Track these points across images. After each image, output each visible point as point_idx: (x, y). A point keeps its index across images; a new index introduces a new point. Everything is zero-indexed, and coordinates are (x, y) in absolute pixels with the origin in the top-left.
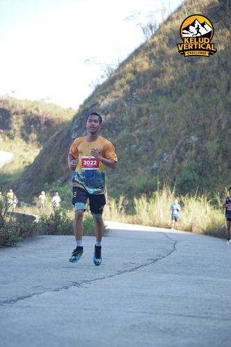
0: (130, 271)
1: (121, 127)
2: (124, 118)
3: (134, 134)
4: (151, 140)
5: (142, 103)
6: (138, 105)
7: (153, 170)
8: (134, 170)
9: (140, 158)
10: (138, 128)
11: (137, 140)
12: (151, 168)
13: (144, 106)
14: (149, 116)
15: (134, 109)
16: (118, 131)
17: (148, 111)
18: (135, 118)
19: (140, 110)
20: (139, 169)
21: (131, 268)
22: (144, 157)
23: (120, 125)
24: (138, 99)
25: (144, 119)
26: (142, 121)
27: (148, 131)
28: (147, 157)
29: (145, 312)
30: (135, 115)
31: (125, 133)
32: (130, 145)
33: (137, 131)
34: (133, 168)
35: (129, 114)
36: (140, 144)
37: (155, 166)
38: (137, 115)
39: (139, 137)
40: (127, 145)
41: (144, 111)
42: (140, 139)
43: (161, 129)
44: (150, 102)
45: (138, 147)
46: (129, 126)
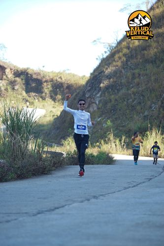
0: (133, 187)
1: (121, 88)
2: (123, 81)
3: (130, 92)
4: (143, 95)
5: (135, 69)
6: (132, 71)
7: (145, 116)
8: (131, 117)
9: (135, 109)
10: (132, 87)
11: (132, 96)
12: (144, 115)
13: (137, 71)
14: (140, 78)
15: (129, 74)
16: (118, 90)
17: (139, 75)
18: (130, 81)
19: (134, 74)
20: (135, 116)
21: (133, 185)
22: (138, 108)
23: (119, 86)
24: (132, 67)
25: (136, 80)
26: (136, 82)
27: (140, 89)
28: (140, 108)
30: (130, 78)
31: (123, 91)
32: (128, 100)
33: (132, 89)
34: (131, 116)
35: (126, 77)
36: (135, 99)
37: (146, 113)
38: (132, 79)
39: (134, 93)
40: (126, 100)
41: (137, 75)
42: (135, 95)
43: (149, 87)
44: (140, 69)
45: (133, 101)
46: (126, 86)
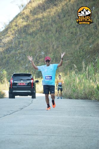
0: (9, 114)
1: (11, 50)
2: (13, 46)
3: (17, 52)
4: (25, 55)
5: (20, 39)
6: (18, 39)
7: (26, 67)
8: (18, 68)
9: (20, 62)
10: (19, 49)
11: (19, 55)
12: (25, 67)
13: (21, 40)
14: (23, 44)
15: (16, 41)
16: (10, 51)
17: (23, 42)
18: (17, 46)
19: (19, 42)
20: (20, 67)
21: (10, 113)
22: (22, 62)
23: (11, 49)
24: (18, 37)
25: (21, 45)
26: (20, 46)
27: (23, 51)
28: (23, 62)
29: (9, 134)
30: (17, 44)
31: (13, 52)
32: (16, 57)
33: (19, 51)
34: (18, 67)
35: (15, 44)
36: (20, 56)
37: (27, 65)
38: (18, 44)
39: (19, 53)
40: (14, 57)
41: (21, 42)
42: (20, 54)
43: (29, 50)
44: (24, 38)
45: (19, 58)
46: (15, 49)
